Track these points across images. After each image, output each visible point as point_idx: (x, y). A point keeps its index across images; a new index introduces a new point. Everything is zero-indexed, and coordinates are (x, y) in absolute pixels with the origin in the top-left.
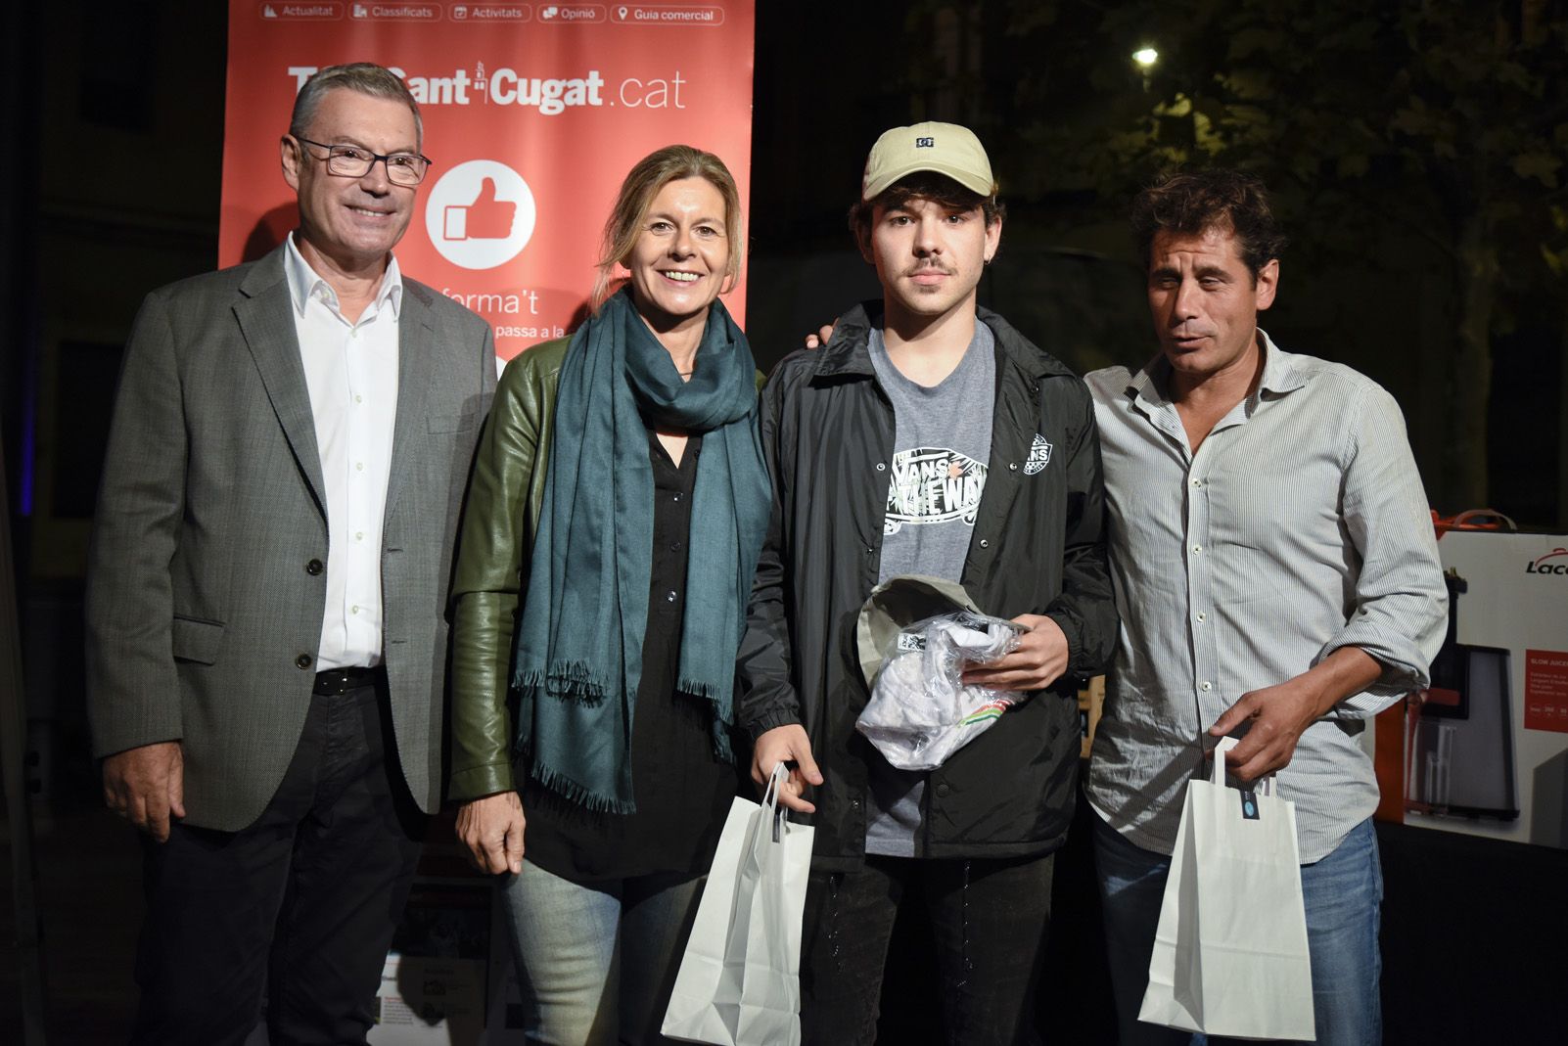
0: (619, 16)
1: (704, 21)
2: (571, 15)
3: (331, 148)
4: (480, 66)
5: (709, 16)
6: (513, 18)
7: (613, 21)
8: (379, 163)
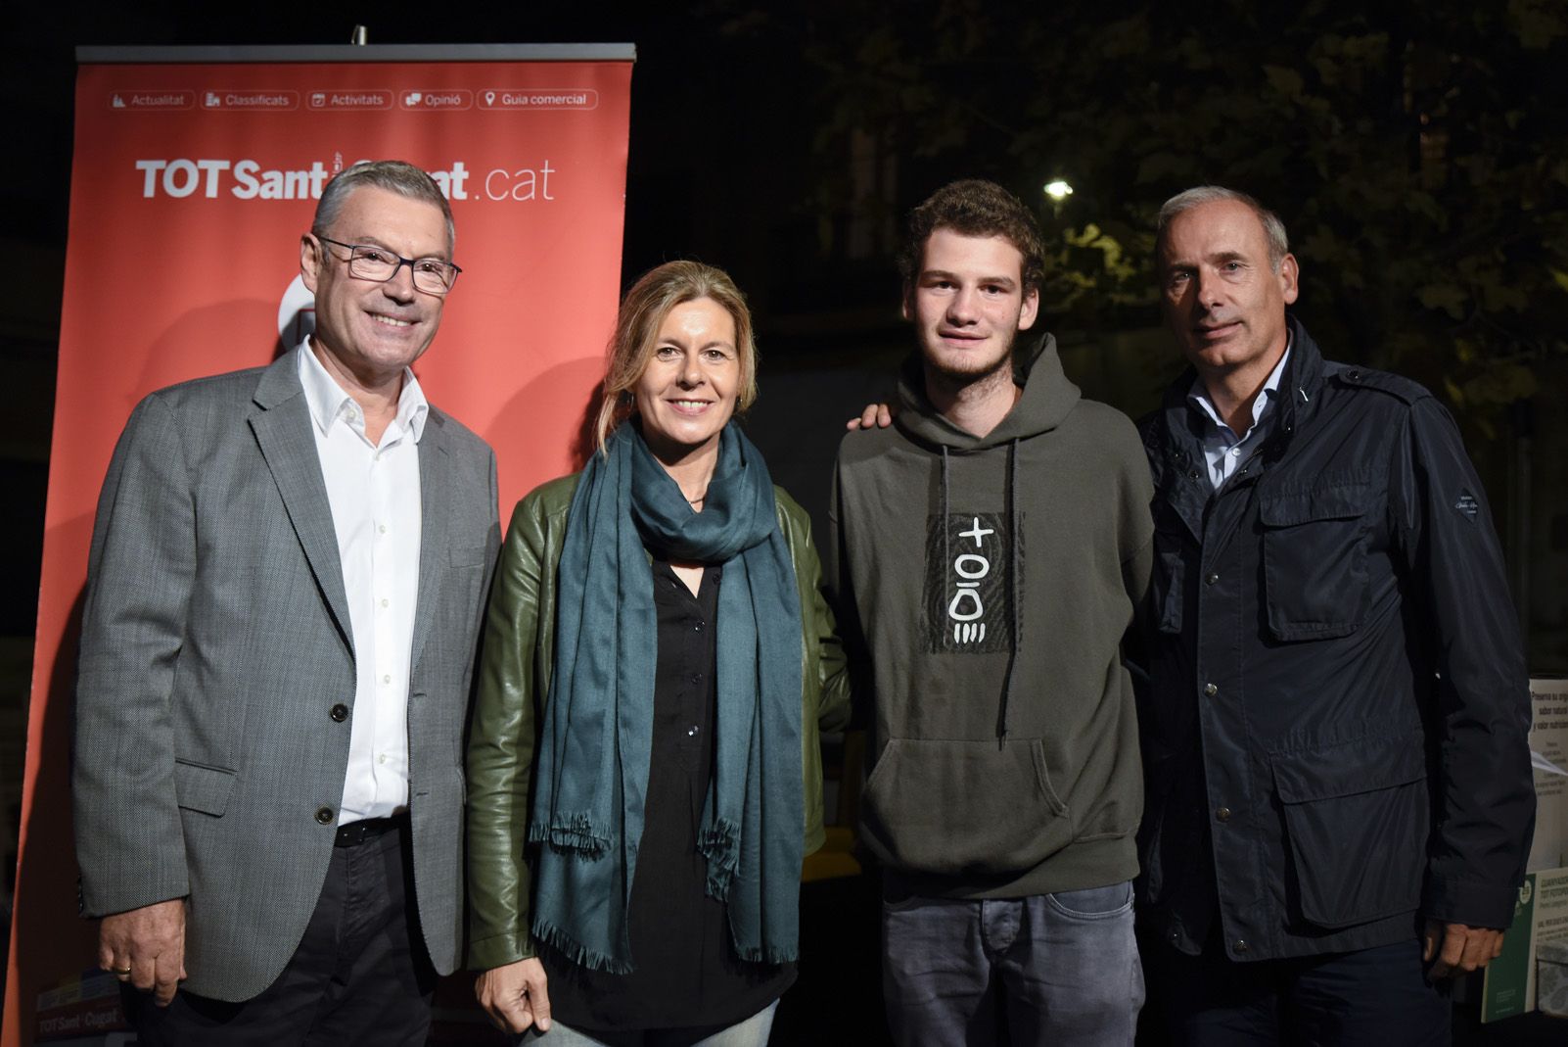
0: (486, 103)
1: (576, 105)
2: (435, 101)
3: (354, 248)
4: (338, 157)
5: (582, 100)
6: (372, 106)
7: (479, 108)
8: (405, 268)
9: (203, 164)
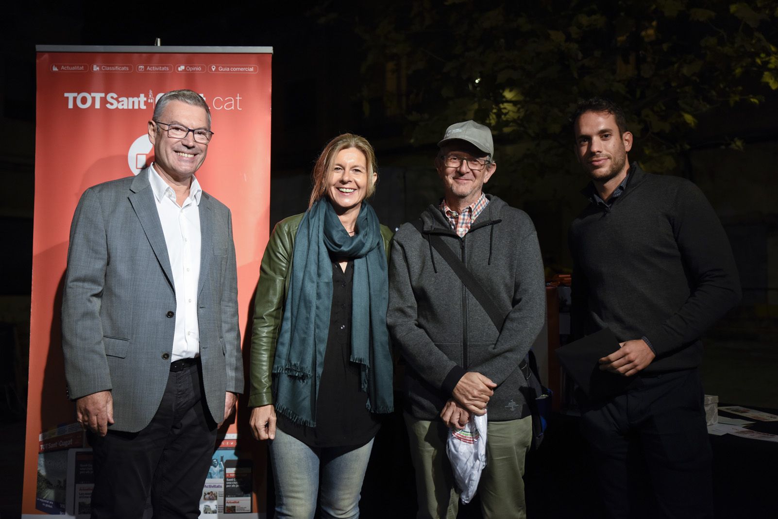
1: (248, 72)
2: (190, 69)
4: (151, 92)
5: (252, 69)
6: (164, 71)
7: (209, 71)
8: (191, 133)
9: (93, 94)
